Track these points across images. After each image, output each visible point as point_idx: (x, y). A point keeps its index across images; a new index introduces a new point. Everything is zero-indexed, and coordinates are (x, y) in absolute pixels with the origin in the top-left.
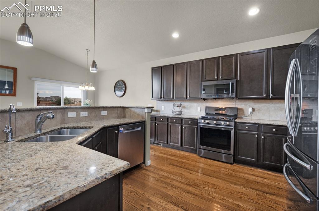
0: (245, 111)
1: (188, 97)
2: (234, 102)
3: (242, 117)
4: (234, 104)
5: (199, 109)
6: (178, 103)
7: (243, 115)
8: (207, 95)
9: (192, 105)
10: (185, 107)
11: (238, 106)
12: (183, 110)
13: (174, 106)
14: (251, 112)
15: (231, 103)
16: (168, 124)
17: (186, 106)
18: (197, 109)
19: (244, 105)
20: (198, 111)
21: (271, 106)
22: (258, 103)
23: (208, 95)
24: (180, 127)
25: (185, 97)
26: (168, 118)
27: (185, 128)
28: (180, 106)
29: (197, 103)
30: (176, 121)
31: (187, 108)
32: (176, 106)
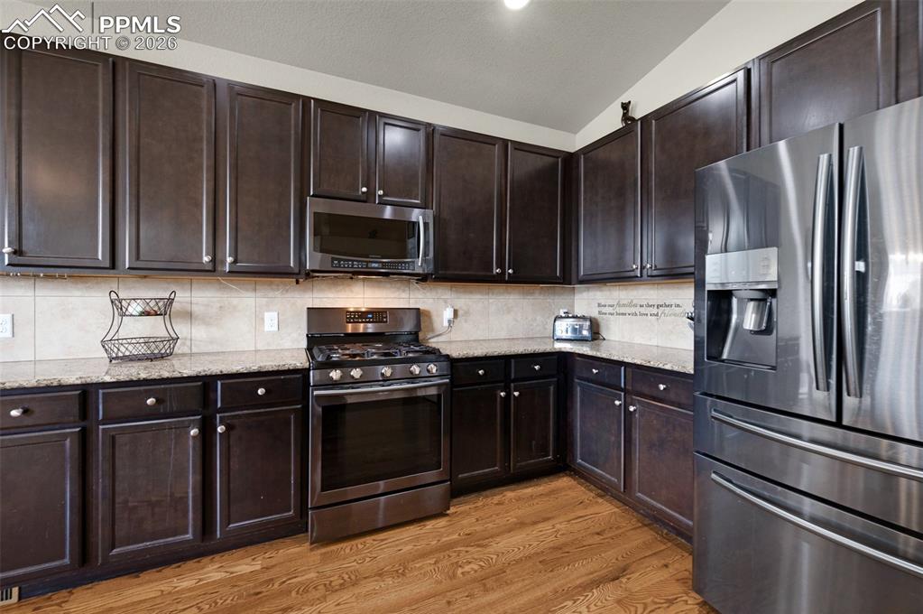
0: (435, 318)
1: (229, 260)
2: (404, 291)
3: (429, 336)
4: (404, 295)
5: (270, 320)
6: (155, 291)
7: (428, 331)
8: (333, 259)
9: (235, 301)
10: (189, 316)
11: (416, 303)
12: (181, 329)
13: (118, 306)
14: (449, 321)
15: (396, 295)
16: (84, 439)
17: (195, 309)
18: (260, 320)
19: (431, 301)
20: (267, 328)
21: (491, 301)
22: (465, 292)
23: (339, 260)
24: (194, 432)
25: (206, 259)
26: (86, 392)
27: (229, 428)
28: (163, 310)
29: (258, 294)
30: (158, 401)
31: (206, 321)
32: (135, 308)
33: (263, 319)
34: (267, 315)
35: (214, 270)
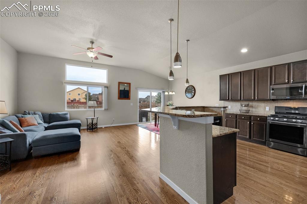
1: (256, 98)
5: (267, 109)
6: (247, 103)
8: (276, 97)
9: (260, 105)
10: (252, 107)
12: (251, 109)
13: (242, 105)
16: (236, 120)
23: (278, 97)
24: (248, 123)
25: (253, 98)
26: (236, 115)
27: (253, 124)
28: (247, 106)
29: (265, 103)
30: (244, 118)
31: (255, 108)
32: (243, 105)
33: (266, 108)
34: (267, 107)
35: (254, 99)
